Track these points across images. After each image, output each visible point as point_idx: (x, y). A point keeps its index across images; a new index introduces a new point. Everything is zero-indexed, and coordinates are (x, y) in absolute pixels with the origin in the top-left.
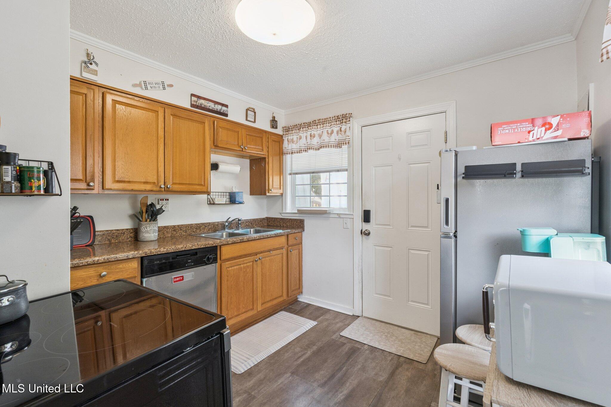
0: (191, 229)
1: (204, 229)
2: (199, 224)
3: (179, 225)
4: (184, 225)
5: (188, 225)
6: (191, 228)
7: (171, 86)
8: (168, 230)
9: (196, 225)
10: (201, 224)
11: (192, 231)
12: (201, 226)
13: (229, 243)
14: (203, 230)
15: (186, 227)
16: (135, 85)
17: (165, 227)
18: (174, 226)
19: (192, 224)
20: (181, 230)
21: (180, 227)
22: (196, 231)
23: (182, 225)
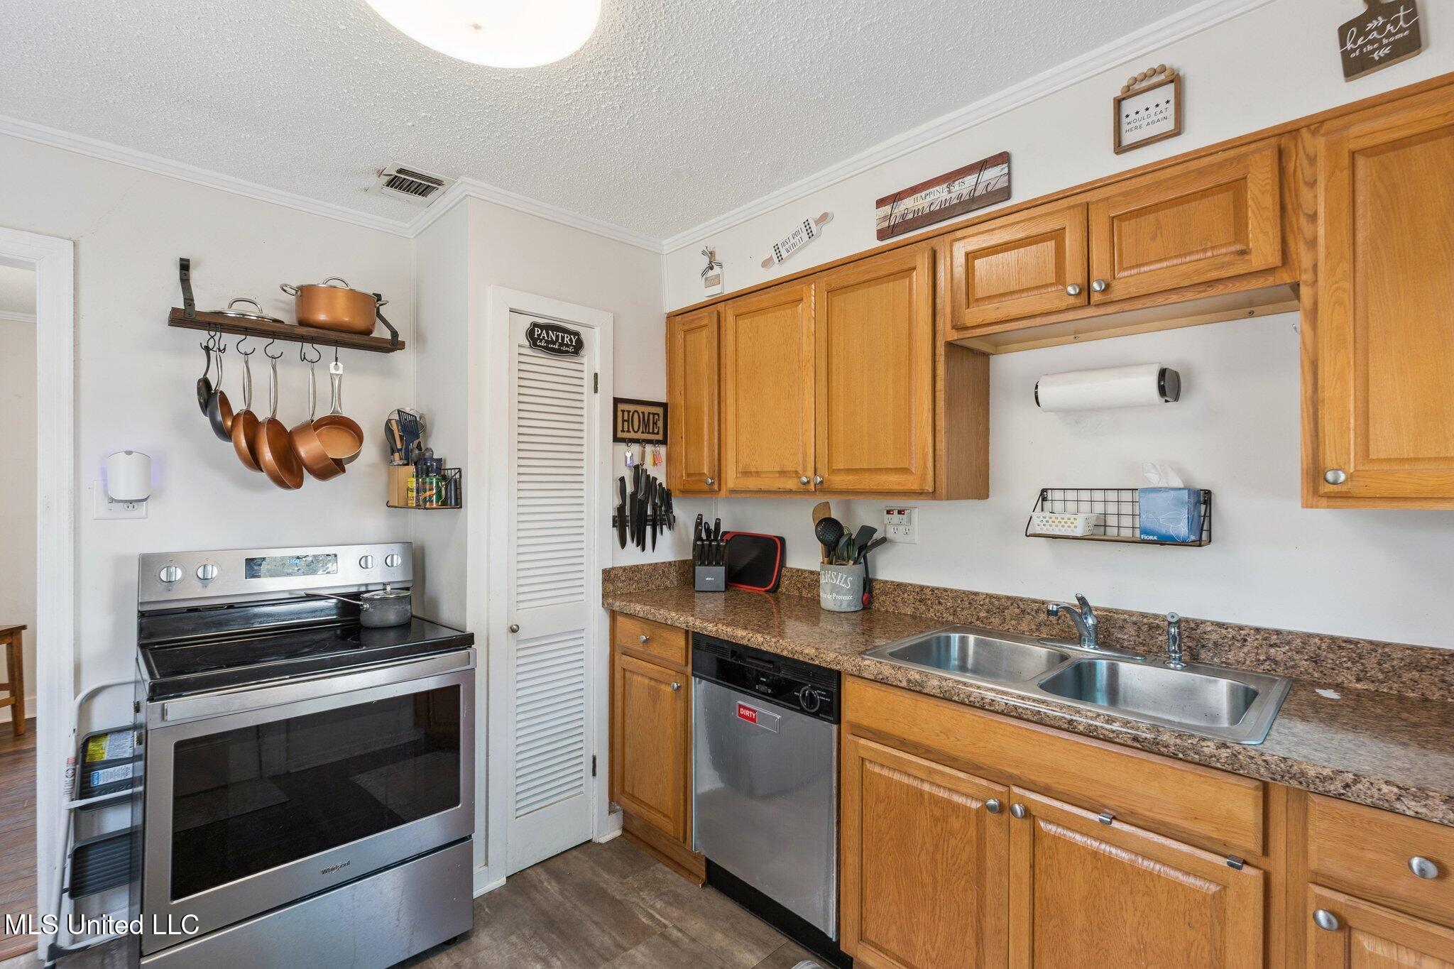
0: (970, 608)
1: (1019, 618)
2: (998, 598)
3: (938, 589)
4: (952, 590)
5: (964, 592)
6: (970, 603)
7: (824, 218)
8: (906, 595)
9: (987, 600)
10: (1008, 598)
11: (976, 617)
12: (1007, 608)
13: (865, 675)
14: (1014, 622)
15: (954, 598)
16: (767, 263)
17: (899, 585)
18: (922, 588)
19: (976, 594)
20: (940, 603)
21: (938, 594)
22: (987, 618)
23: (946, 590)
